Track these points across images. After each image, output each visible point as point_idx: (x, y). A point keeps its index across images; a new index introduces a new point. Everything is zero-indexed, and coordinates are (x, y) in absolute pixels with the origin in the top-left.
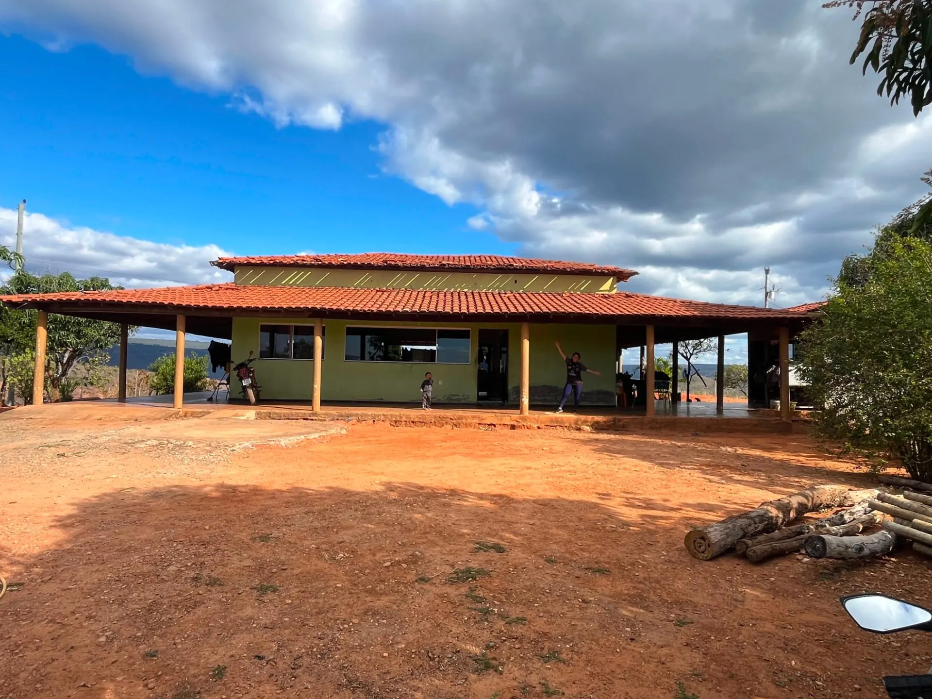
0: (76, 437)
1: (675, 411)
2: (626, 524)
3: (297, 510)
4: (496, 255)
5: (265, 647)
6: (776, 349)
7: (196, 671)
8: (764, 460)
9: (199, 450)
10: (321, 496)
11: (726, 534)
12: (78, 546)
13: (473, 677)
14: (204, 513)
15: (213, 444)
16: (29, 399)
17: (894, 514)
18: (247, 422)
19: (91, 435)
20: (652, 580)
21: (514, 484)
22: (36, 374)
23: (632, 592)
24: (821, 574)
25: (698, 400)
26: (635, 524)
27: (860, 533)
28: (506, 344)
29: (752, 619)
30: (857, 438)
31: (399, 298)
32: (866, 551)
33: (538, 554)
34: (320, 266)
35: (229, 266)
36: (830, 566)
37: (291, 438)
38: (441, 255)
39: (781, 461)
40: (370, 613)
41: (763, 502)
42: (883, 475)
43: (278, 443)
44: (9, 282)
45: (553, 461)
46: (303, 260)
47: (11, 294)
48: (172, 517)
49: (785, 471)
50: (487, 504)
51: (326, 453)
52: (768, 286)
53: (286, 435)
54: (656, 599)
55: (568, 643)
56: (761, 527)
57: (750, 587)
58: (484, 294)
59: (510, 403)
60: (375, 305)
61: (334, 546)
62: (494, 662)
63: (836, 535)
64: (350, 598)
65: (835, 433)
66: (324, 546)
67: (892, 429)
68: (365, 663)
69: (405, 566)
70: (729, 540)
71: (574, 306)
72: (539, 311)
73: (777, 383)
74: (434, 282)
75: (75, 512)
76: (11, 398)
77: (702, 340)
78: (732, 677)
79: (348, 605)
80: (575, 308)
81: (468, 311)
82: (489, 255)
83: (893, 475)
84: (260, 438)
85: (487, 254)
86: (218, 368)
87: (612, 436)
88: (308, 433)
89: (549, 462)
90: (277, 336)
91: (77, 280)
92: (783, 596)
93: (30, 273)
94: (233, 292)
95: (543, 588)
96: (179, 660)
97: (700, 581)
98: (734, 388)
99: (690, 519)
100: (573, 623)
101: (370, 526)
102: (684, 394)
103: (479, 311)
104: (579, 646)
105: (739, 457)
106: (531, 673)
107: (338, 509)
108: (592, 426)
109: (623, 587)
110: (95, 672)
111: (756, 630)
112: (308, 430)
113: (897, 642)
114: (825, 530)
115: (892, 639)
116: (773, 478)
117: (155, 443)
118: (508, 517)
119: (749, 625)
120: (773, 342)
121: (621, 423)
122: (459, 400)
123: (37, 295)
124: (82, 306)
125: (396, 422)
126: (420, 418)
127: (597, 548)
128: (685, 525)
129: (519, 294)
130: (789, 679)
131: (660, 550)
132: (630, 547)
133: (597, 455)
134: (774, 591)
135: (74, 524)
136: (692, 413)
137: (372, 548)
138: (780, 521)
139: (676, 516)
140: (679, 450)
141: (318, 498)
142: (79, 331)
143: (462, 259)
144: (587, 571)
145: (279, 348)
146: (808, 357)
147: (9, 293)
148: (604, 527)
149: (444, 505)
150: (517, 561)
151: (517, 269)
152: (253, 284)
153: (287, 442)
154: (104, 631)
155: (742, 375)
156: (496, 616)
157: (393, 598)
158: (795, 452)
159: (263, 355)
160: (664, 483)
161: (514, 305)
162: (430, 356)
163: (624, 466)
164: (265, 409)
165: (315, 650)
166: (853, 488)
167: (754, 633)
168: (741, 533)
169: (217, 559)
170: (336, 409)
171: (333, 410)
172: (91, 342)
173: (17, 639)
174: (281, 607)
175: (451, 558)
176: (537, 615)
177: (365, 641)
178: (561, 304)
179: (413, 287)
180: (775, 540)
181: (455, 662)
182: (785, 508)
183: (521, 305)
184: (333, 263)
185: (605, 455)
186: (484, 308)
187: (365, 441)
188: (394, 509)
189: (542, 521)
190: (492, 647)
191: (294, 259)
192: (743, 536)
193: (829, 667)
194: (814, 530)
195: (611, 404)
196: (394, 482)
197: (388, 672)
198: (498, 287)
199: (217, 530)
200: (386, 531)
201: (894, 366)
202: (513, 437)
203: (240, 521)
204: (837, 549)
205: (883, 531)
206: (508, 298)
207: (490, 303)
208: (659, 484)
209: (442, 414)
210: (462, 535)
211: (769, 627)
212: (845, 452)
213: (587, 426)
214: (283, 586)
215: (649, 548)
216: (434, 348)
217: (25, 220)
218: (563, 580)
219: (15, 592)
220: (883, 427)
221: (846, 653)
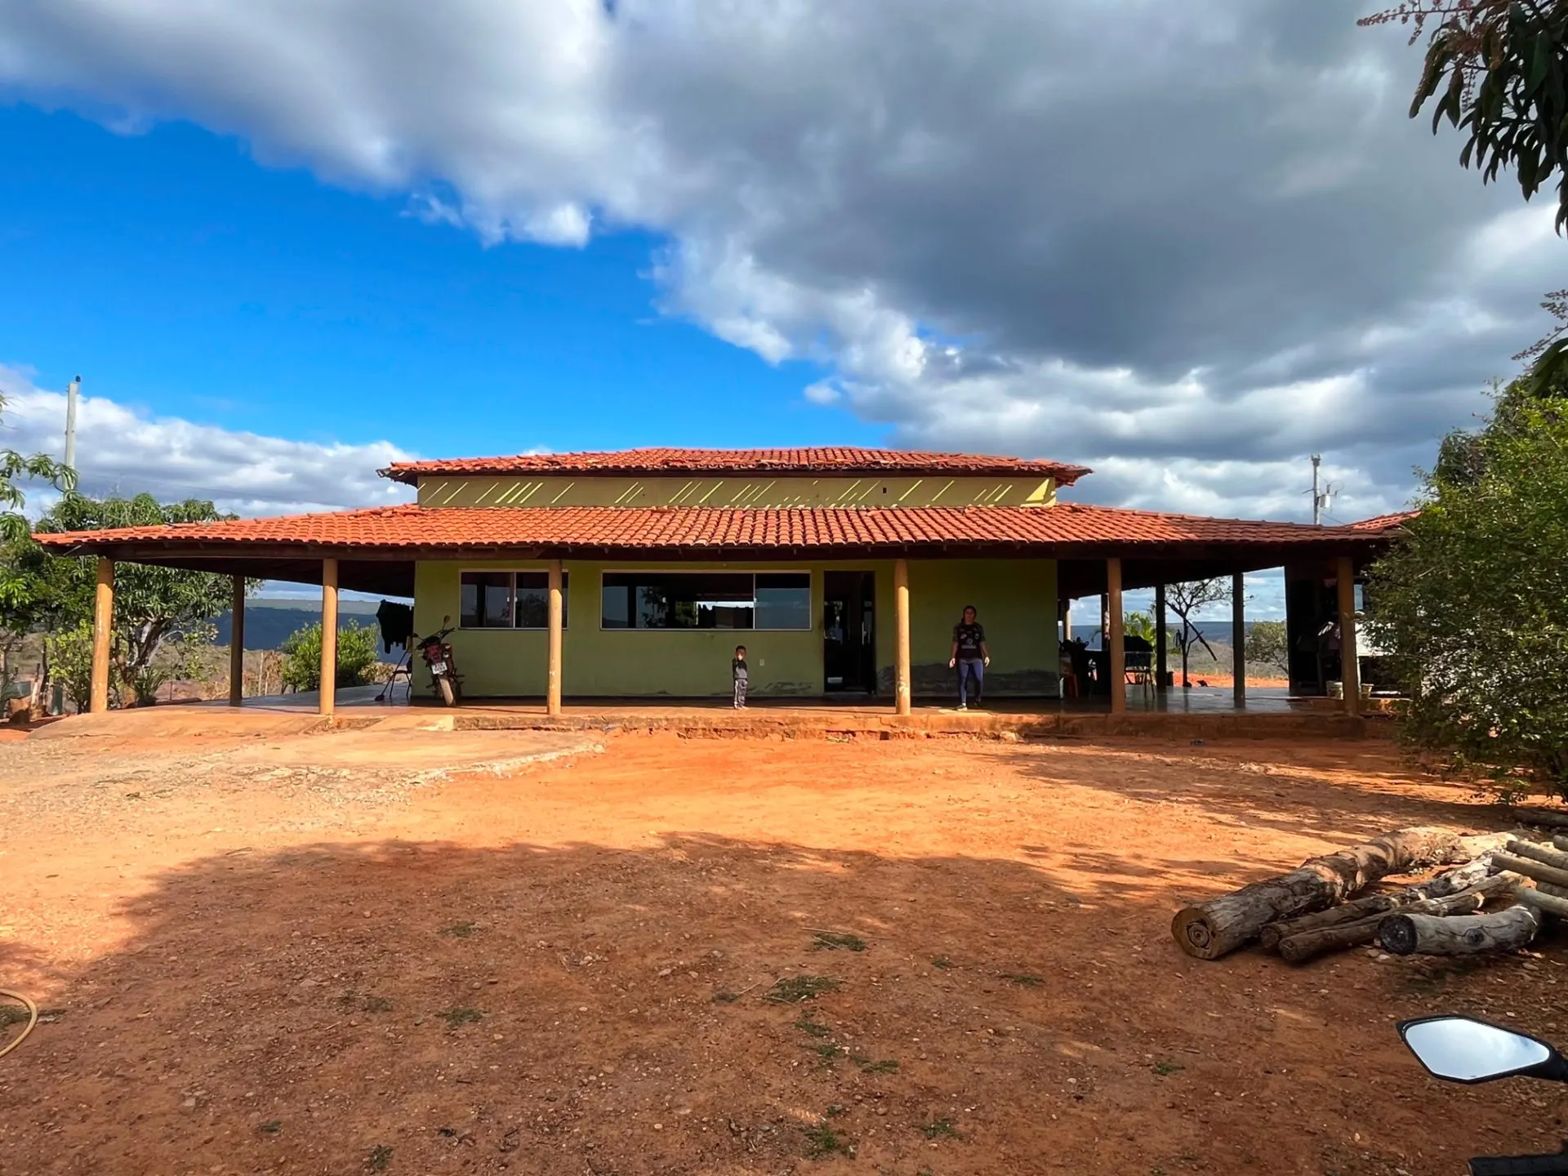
0: (159, 765)
1: (1163, 703)
2: (1074, 899)
3: (519, 882)
4: (851, 446)
5: (457, 1114)
6: (1333, 592)
7: (343, 1155)
8: (1315, 785)
9: (358, 783)
10: (557, 858)
11: (1244, 913)
12: (156, 947)
13: (805, 1163)
14: (363, 888)
15: (381, 773)
16: (84, 705)
17: (1537, 876)
18: (439, 735)
19: (184, 761)
20: (1115, 994)
21: (884, 834)
22: (96, 663)
23: (1081, 1016)
24: (1410, 980)
25: (1203, 683)
26: (1089, 900)
27: (1480, 910)
28: (870, 596)
29: (1287, 1061)
30: (1476, 745)
31: (689, 522)
32: (1488, 941)
33: (921, 951)
34: (557, 472)
35: (410, 476)
36: (1427, 968)
37: (511, 761)
38: (759, 449)
39: (1346, 786)
40: (634, 1056)
41: (1309, 857)
42: (1522, 808)
43: (489, 769)
44: (54, 512)
45: (951, 793)
46: (530, 464)
47: (57, 532)
48: (310, 897)
49: (1351, 804)
50: (835, 868)
51: (570, 785)
52: (1318, 487)
53: (502, 756)
54: (1122, 1027)
55: (968, 1105)
56: (1304, 901)
57: (1286, 1006)
58: (832, 513)
59: (880, 695)
60: (649, 536)
61: (577, 942)
62: (840, 1138)
63: (1436, 913)
64: (602, 1029)
65: (1436, 735)
66: (560, 943)
67: (1535, 728)
68: (623, 1141)
69: (694, 974)
70: (1248, 924)
71: (984, 529)
72: (924, 538)
73: (1337, 652)
74: (747, 493)
75: (154, 890)
76: (57, 702)
77: (1206, 581)
78: (1249, 1162)
79: (597, 1042)
80: (984, 533)
81: (805, 542)
82: (841, 446)
83: (1541, 808)
84: (460, 762)
85: (836, 446)
86: (393, 646)
87: (1054, 748)
88: (539, 752)
89: (944, 795)
90: (491, 592)
91: (162, 505)
92: (1342, 1020)
93: (87, 496)
94: (416, 519)
95: (928, 1010)
96: (314, 1137)
97: (1199, 995)
98: (1267, 661)
99: (1184, 888)
100: (977, 1070)
101: (637, 907)
102: (1178, 674)
103: (822, 541)
104: (987, 1109)
105: (1271, 780)
106: (904, 1156)
107: (586, 879)
108: (1019, 732)
109: (1066, 1007)
110: (177, 1158)
111: (1292, 1080)
112: (540, 746)
113: (1541, 1100)
114: (1417, 905)
115: (1533, 1094)
116: (1331, 815)
117: (288, 772)
118: (871, 889)
119: (1281, 1071)
120: (1328, 582)
121: (1069, 726)
122: (793, 691)
123: (97, 533)
124: (170, 549)
125: (687, 730)
126: (727, 723)
127: (1021, 941)
128: (1174, 900)
129: (892, 511)
130: (1349, 1166)
131: (1130, 942)
132: (1079, 939)
133: (1025, 781)
134: (1328, 1013)
135: (150, 910)
136: (1192, 705)
137: (641, 945)
138: (1339, 890)
139: (1159, 884)
140: (1168, 770)
141: (555, 862)
142: (167, 589)
143: (794, 454)
144: (1003, 981)
145: (493, 611)
146: (1384, 607)
147: (52, 530)
148: (1036, 904)
149: (764, 870)
150: (885, 964)
151: (886, 469)
152: (448, 506)
153: (504, 767)
154: (193, 1089)
155: (1280, 639)
156: (847, 1059)
157: (674, 1029)
158: (1369, 770)
159: (466, 622)
160: (1140, 827)
161: (882, 530)
162: (743, 619)
163: (1072, 799)
164: (470, 713)
165: (540, 1119)
166: (1469, 831)
167: (1289, 1085)
168: (1270, 913)
169: (383, 966)
170: (587, 711)
171: (581, 713)
172: (186, 606)
173: (51, 1103)
174: (487, 1046)
175: (771, 961)
176: (917, 1058)
177: (624, 1103)
178: (962, 526)
179: (714, 504)
180: (1329, 925)
181: (775, 1139)
182: (1346, 869)
183: (894, 529)
184: (580, 467)
185: (1038, 781)
186: (831, 536)
187: (635, 764)
188: (679, 878)
189: (930, 896)
190: (839, 1112)
191: (516, 462)
192: (1274, 918)
193: (1419, 1144)
194: (1399, 906)
195: (1053, 693)
196: (681, 833)
197: (662, 1157)
198: (854, 501)
199: (385, 918)
200: (665, 916)
201: (1534, 620)
202: (885, 753)
203: (423, 901)
204: (1436, 937)
205: (1518, 907)
206: (873, 518)
207: (841, 528)
208: (1131, 830)
209: (764, 716)
210: (792, 922)
211: (1317, 1075)
212: (1455, 769)
213: (1012, 731)
214: (490, 1011)
215: (1113, 939)
216: (751, 604)
217: (79, 408)
218: (963, 997)
219: (51, 1026)
220: (1518, 724)
221: (1451, 1120)
